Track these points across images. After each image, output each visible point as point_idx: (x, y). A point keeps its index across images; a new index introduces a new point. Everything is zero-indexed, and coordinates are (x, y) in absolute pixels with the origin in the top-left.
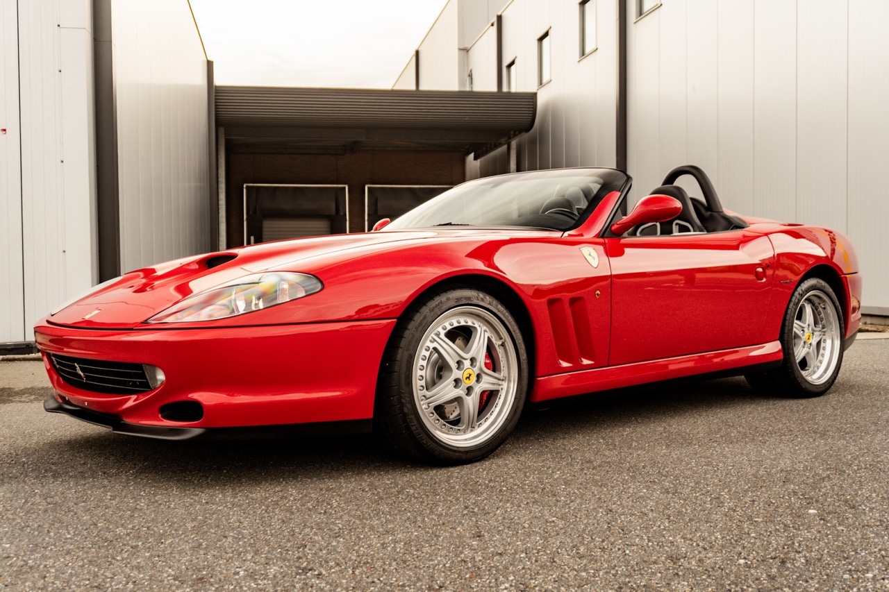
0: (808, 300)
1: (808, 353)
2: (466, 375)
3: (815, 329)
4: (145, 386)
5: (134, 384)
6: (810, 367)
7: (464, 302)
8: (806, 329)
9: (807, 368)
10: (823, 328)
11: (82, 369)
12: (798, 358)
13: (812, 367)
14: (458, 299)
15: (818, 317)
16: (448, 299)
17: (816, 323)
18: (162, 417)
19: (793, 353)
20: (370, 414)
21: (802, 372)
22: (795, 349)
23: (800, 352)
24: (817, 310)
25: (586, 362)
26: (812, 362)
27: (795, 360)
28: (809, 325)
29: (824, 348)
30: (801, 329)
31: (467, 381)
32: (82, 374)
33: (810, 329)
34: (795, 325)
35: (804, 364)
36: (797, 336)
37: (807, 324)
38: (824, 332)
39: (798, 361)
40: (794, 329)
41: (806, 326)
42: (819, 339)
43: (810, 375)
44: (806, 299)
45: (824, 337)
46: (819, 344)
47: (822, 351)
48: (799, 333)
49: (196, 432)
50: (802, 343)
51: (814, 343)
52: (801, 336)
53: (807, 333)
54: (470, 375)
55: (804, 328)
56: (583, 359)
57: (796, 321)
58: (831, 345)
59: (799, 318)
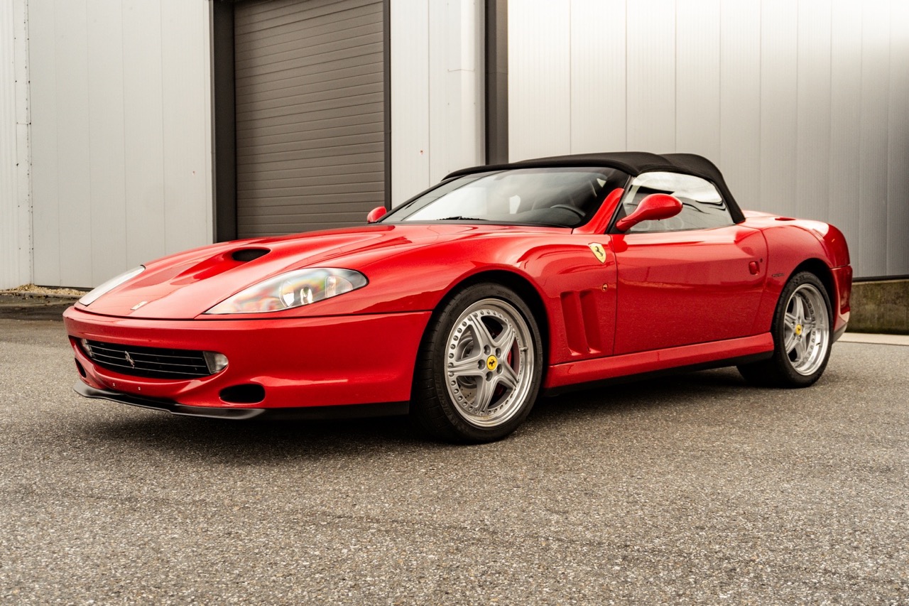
0: (799, 293)
1: (798, 344)
2: (489, 360)
3: (806, 321)
4: (204, 372)
5: (192, 370)
6: (800, 358)
7: (504, 296)
8: (796, 322)
9: (796, 359)
10: (813, 321)
11: (132, 356)
12: (789, 350)
13: (802, 358)
14: (500, 292)
15: (809, 309)
16: (492, 288)
17: (806, 315)
18: (221, 398)
19: (784, 344)
20: (407, 397)
21: (791, 363)
22: (785, 341)
23: (790, 344)
24: (807, 302)
25: (593, 351)
26: (802, 355)
27: (785, 352)
28: (799, 318)
29: (813, 341)
30: (792, 321)
31: (490, 366)
32: (131, 361)
33: (801, 321)
34: (786, 317)
35: (794, 355)
36: (788, 329)
37: (797, 315)
38: (814, 324)
39: (788, 352)
40: (785, 321)
41: (796, 318)
42: (809, 331)
43: (800, 366)
44: (797, 292)
45: (814, 329)
46: (808, 336)
47: (811, 343)
48: (790, 325)
49: (258, 411)
50: (792, 335)
51: (804, 335)
52: (792, 327)
53: (798, 326)
54: (494, 362)
55: (795, 320)
56: (590, 349)
57: (786, 313)
58: (820, 338)
59: (790, 310)
